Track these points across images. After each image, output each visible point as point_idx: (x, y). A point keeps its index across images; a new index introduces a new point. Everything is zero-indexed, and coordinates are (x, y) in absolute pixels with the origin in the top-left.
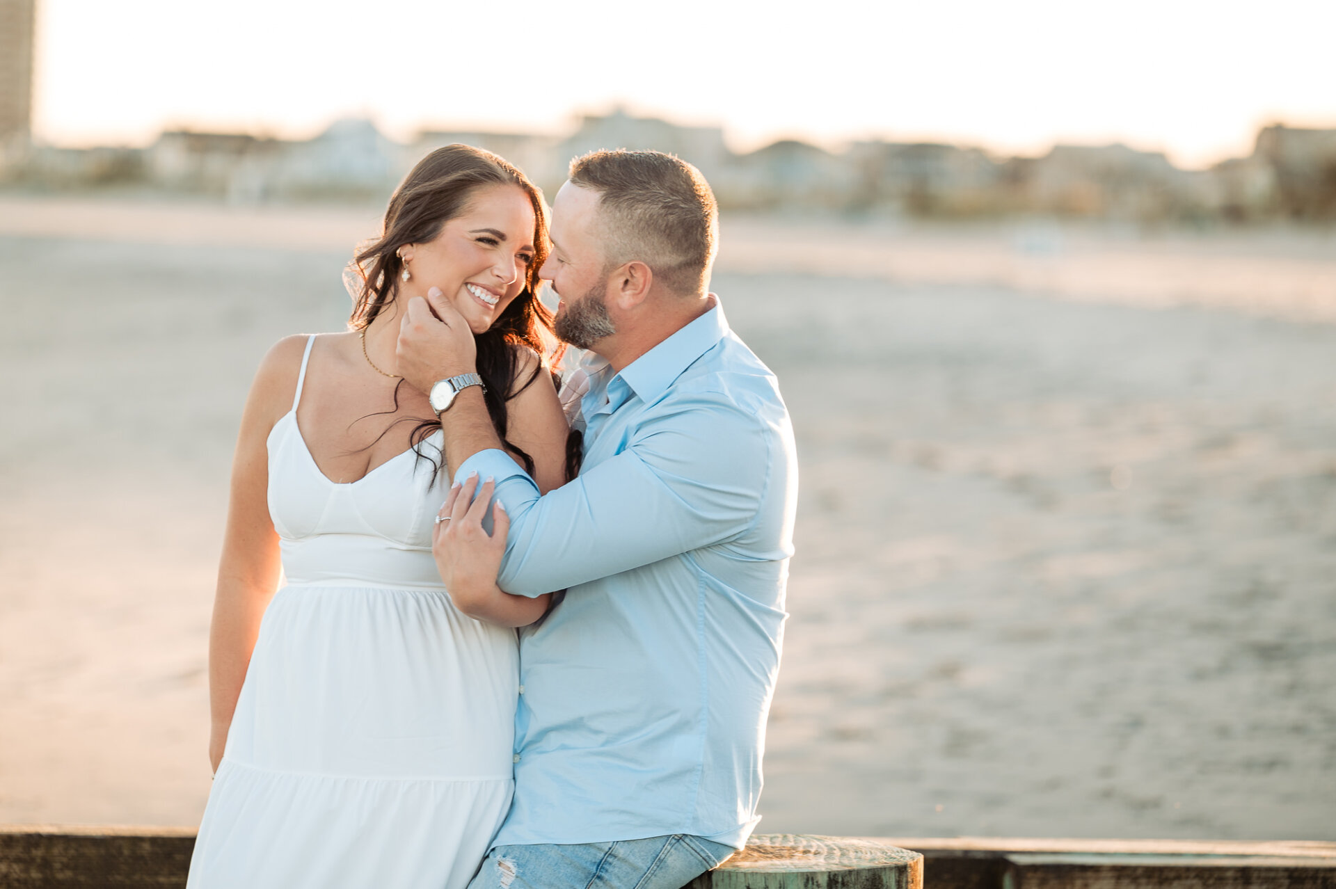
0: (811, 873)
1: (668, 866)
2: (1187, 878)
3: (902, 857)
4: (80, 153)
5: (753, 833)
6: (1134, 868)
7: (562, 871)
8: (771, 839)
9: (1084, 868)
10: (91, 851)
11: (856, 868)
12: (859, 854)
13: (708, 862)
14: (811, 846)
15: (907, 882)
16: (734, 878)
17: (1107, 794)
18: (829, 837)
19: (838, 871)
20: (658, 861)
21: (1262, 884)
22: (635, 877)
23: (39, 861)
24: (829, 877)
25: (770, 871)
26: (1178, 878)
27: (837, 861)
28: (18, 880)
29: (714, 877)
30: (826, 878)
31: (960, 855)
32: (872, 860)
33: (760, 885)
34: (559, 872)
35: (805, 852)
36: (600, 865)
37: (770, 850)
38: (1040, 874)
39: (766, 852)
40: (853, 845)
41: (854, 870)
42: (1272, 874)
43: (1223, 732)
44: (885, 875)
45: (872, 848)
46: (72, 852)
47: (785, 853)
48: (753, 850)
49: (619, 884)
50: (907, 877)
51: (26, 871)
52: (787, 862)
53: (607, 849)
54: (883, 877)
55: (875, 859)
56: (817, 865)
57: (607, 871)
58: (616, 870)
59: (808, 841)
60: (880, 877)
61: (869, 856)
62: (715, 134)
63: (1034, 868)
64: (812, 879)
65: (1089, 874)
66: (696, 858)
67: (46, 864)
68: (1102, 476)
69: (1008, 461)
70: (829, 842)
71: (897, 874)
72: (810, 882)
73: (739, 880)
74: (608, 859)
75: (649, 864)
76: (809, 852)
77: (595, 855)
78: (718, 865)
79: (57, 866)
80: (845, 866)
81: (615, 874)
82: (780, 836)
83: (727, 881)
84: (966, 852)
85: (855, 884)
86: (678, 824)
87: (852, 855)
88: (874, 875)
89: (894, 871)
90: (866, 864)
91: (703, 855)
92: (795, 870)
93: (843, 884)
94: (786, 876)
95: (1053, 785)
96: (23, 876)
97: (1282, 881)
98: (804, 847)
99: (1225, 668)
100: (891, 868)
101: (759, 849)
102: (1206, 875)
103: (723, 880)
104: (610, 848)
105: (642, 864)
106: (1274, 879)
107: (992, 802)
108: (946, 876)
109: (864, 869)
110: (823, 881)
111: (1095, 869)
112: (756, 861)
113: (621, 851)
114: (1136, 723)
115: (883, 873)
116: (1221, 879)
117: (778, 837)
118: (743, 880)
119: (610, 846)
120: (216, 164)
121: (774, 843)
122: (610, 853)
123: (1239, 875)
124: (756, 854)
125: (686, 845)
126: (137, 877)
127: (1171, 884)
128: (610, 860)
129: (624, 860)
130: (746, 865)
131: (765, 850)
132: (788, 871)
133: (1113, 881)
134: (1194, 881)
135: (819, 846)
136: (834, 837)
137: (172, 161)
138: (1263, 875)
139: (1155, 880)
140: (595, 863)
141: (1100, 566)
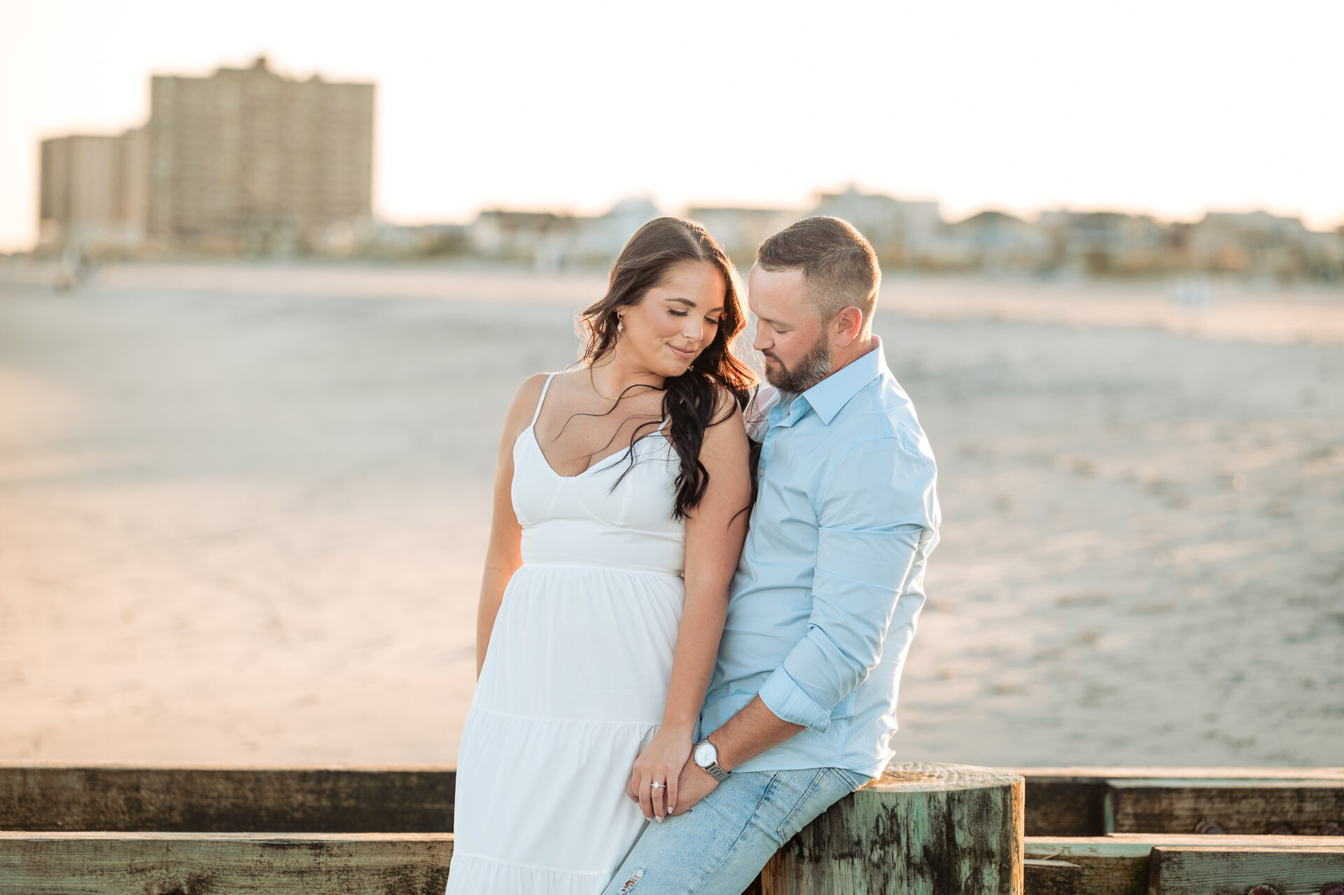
0: (933, 792)
1: (821, 790)
2: (1253, 797)
3: (1007, 779)
4: (413, 230)
5: (890, 761)
6: (1210, 790)
7: (737, 794)
8: (904, 766)
9: (1169, 791)
10: (369, 784)
11: (969, 788)
12: (973, 777)
13: (853, 787)
14: (936, 772)
15: (1011, 799)
16: (871, 797)
17: (1211, 736)
18: (950, 764)
19: (955, 791)
20: (813, 785)
21: (1313, 802)
22: (795, 798)
23: (328, 792)
24: (948, 795)
25: (900, 791)
26: (1246, 797)
27: (955, 783)
28: (312, 808)
29: (855, 796)
30: (945, 796)
31: (1070, 780)
32: (982, 782)
33: (891, 802)
34: (735, 795)
35: (930, 776)
36: (767, 789)
37: (902, 774)
38: (1133, 796)
39: (899, 776)
40: (970, 770)
41: (968, 790)
42: (1322, 794)
43: (1308, 684)
44: (993, 793)
45: (984, 773)
46: (355, 785)
47: (914, 777)
48: (889, 775)
49: (782, 804)
50: (1011, 795)
51: (318, 800)
52: (915, 784)
53: (772, 776)
54: (992, 795)
55: (985, 781)
56: (938, 786)
57: (773, 793)
58: (780, 792)
59: (934, 768)
60: (989, 795)
61: (981, 779)
62: (932, 206)
63: (1129, 791)
64: (934, 798)
65: (1174, 795)
66: (843, 783)
67: (334, 794)
68: (1225, 481)
69: (1148, 470)
70: (950, 769)
71: (1003, 793)
72: (933, 800)
73: (875, 798)
74: (774, 784)
75: (806, 788)
76: (933, 776)
77: (763, 780)
78: (860, 788)
79: (343, 796)
80: (961, 787)
81: (779, 796)
82: (911, 764)
83: (865, 799)
84: (1074, 778)
85: (968, 801)
86: (830, 760)
87: (968, 778)
88: (984, 793)
89: (1000, 790)
90: (978, 785)
91: (849, 781)
92: (920, 790)
93: (959, 801)
94: (913, 795)
95: (1168, 728)
96: (316, 804)
97: (1330, 799)
98: (930, 772)
99: (1313, 634)
100: (998, 788)
101: (895, 775)
102: (1268, 795)
103: (862, 799)
104: (775, 775)
105: (801, 789)
106: (1323, 798)
107: (1118, 743)
108: (1059, 798)
109: (976, 789)
110: (943, 798)
111: (1179, 791)
112: (890, 783)
113: (784, 778)
114: (1238, 678)
115: (992, 792)
116: (1280, 798)
117: (910, 765)
118: (878, 798)
119: (775, 773)
120: (524, 239)
121: (906, 769)
122: (775, 779)
123: (1295, 794)
124: (890, 778)
125: (835, 773)
126: (407, 804)
127: (1240, 802)
128: (775, 784)
129: (787, 785)
130: (881, 787)
131: (898, 775)
132: (914, 791)
133: (1193, 801)
134: (1259, 800)
135: (942, 772)
136: (954, 765)
137: (488, 237)
138: (1314, 794)
139: (1227, 799)
140: (763, 787)
141: (1217, 553)
